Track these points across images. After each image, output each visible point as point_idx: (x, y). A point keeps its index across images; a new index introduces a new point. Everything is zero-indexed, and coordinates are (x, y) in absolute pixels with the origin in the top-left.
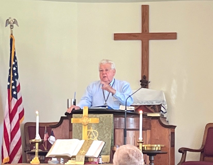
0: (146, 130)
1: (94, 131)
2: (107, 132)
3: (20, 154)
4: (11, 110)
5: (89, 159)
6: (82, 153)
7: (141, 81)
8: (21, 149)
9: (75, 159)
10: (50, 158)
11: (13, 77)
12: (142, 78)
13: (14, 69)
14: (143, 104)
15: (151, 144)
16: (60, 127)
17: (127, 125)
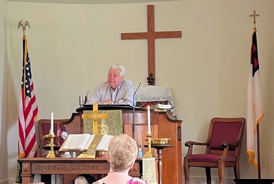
0: (154, 124)
1: (104, 126)
2: (117, 127)
3: (35, 149)
4: (26, 108)
5: (99, 152)
6: (93, 147)
7: (148, 79)
8: (35, 145)
9: (86, 153)
10: (63, 152)
11: (26, 77)
12: (149, 76)
13: (28, 69)
14: (151, 101)
15: (158, 138)
16: (71, 123)
17: (135, 120)
